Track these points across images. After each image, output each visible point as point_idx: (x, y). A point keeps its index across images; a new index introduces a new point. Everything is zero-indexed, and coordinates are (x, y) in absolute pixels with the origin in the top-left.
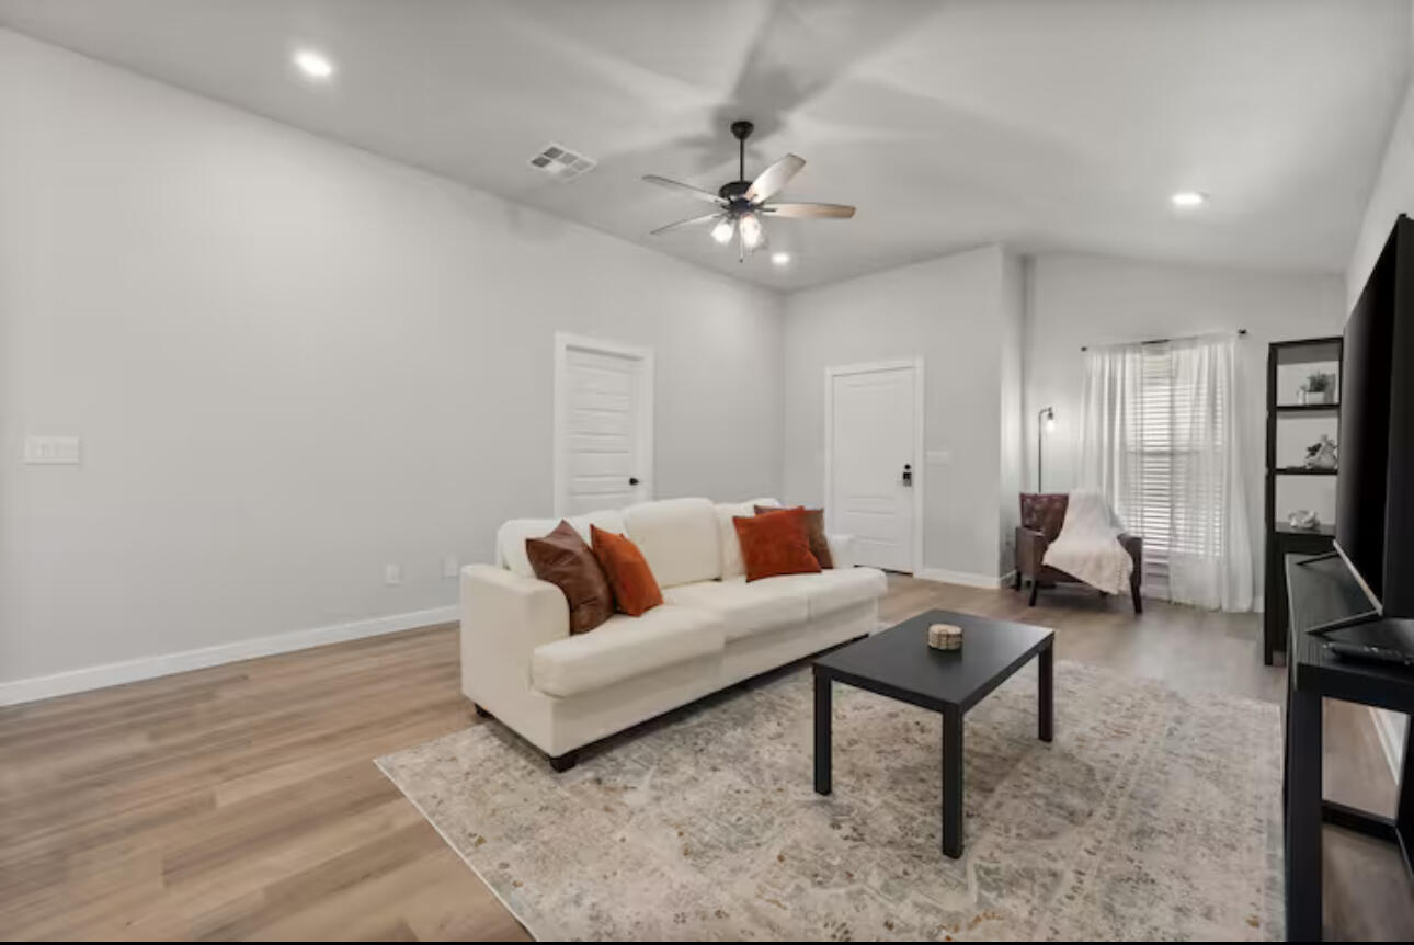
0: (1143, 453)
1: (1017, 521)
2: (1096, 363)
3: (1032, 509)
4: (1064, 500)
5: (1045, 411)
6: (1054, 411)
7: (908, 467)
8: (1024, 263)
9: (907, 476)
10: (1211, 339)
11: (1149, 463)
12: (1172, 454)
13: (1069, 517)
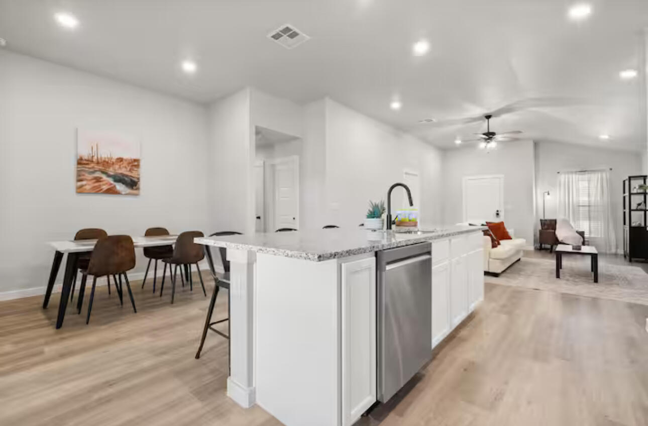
0: (579, 206)
1: (540, 228)
2: (563, 178)
3: (545, 224)
4: (555, 221)
5: (546, 192)
6: (550, 192)
7: (498, 211)
8: (536, 144)
9: (498, 214)
10: (601, 171)
11: (581, 208)
12: (589, 206)
13: (557, 226)
